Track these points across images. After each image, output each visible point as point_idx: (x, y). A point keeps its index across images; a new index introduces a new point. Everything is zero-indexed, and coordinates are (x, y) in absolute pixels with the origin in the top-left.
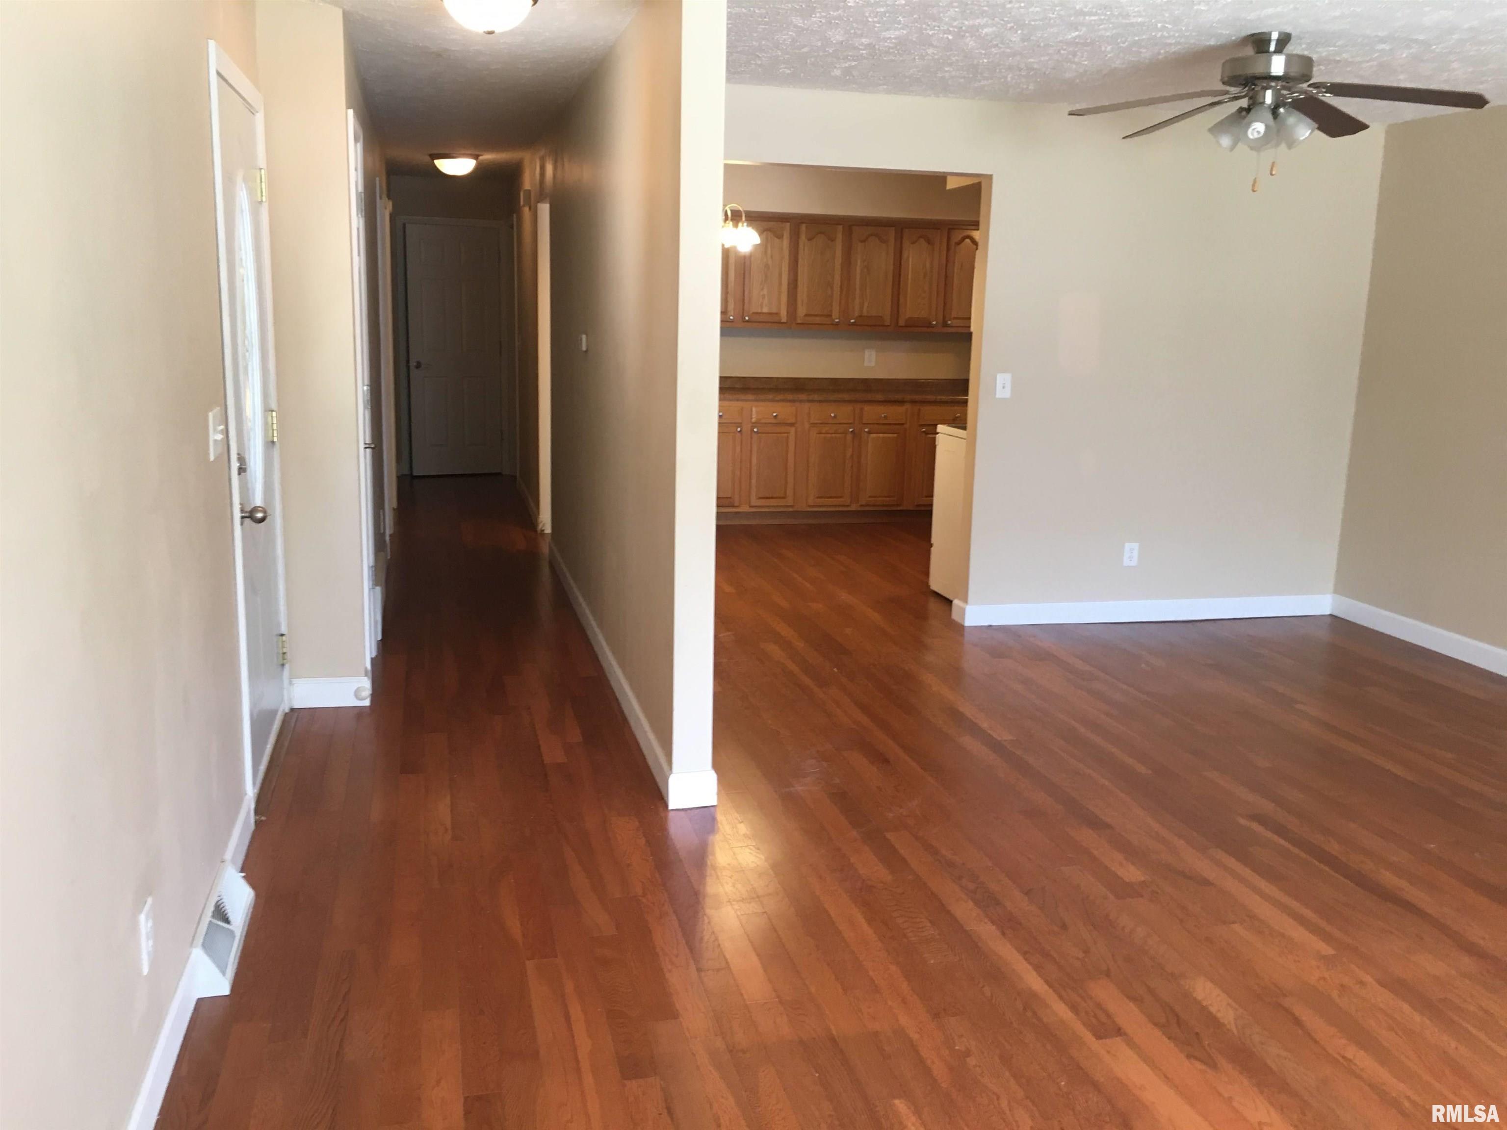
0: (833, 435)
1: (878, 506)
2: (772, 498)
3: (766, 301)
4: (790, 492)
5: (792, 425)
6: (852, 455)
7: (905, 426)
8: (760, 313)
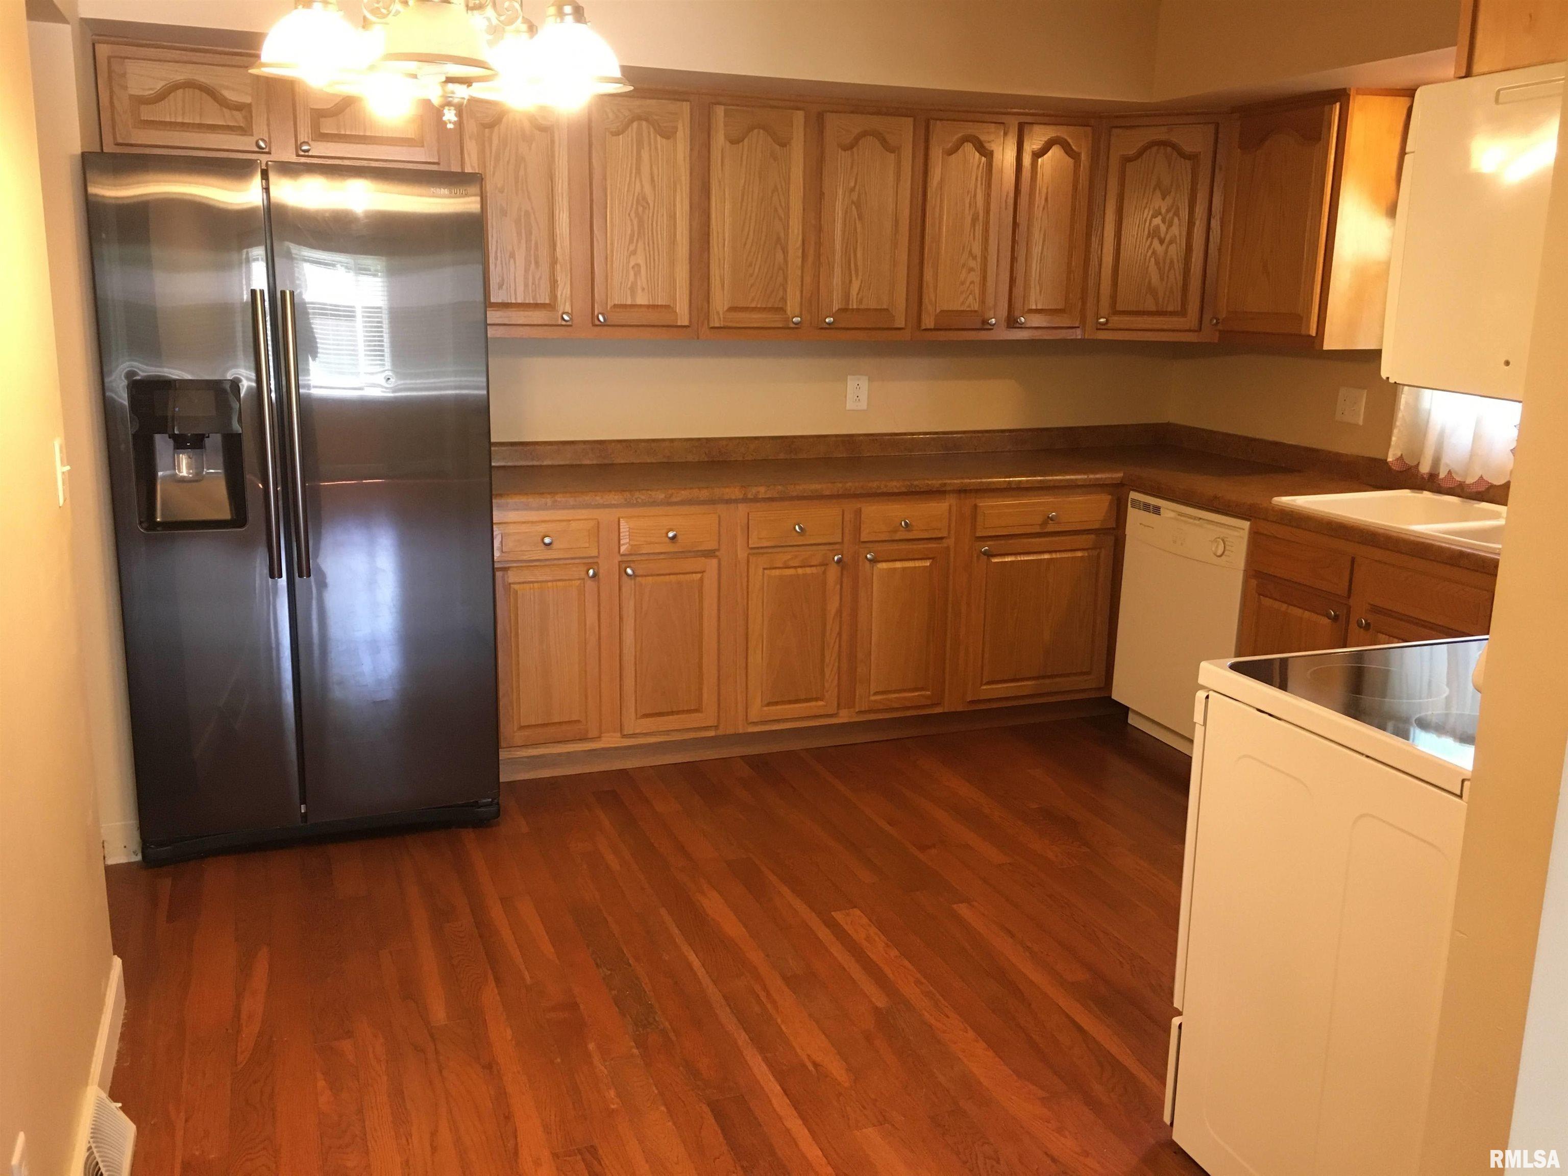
0: (800, 571)
1: (896, 709)
2: (672, 713)
3: (642, 281)
4: (709, 698)
5: (710, 554)
6: (839, 612)
7: (945, 543)
8: (633, 306)
